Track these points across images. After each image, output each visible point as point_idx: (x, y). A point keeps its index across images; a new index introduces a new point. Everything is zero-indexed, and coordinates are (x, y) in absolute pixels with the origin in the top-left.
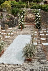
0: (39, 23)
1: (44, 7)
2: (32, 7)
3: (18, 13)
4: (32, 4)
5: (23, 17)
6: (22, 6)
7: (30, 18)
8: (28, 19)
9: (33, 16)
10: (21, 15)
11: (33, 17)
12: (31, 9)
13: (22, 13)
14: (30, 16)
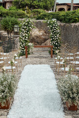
0: (58, 43)
1: (63, 16)
2: (39, 15)
3: (15, 26)
4: (37, 12)
5: (27, 33)
6: (20, 15)
7: (37, 37)
8: (33, 39)
9: (42, 32)
10: (23, 28)
11: (41, 34)
12: (37, 19)
13: (25, 25)
14: (36, 32)
